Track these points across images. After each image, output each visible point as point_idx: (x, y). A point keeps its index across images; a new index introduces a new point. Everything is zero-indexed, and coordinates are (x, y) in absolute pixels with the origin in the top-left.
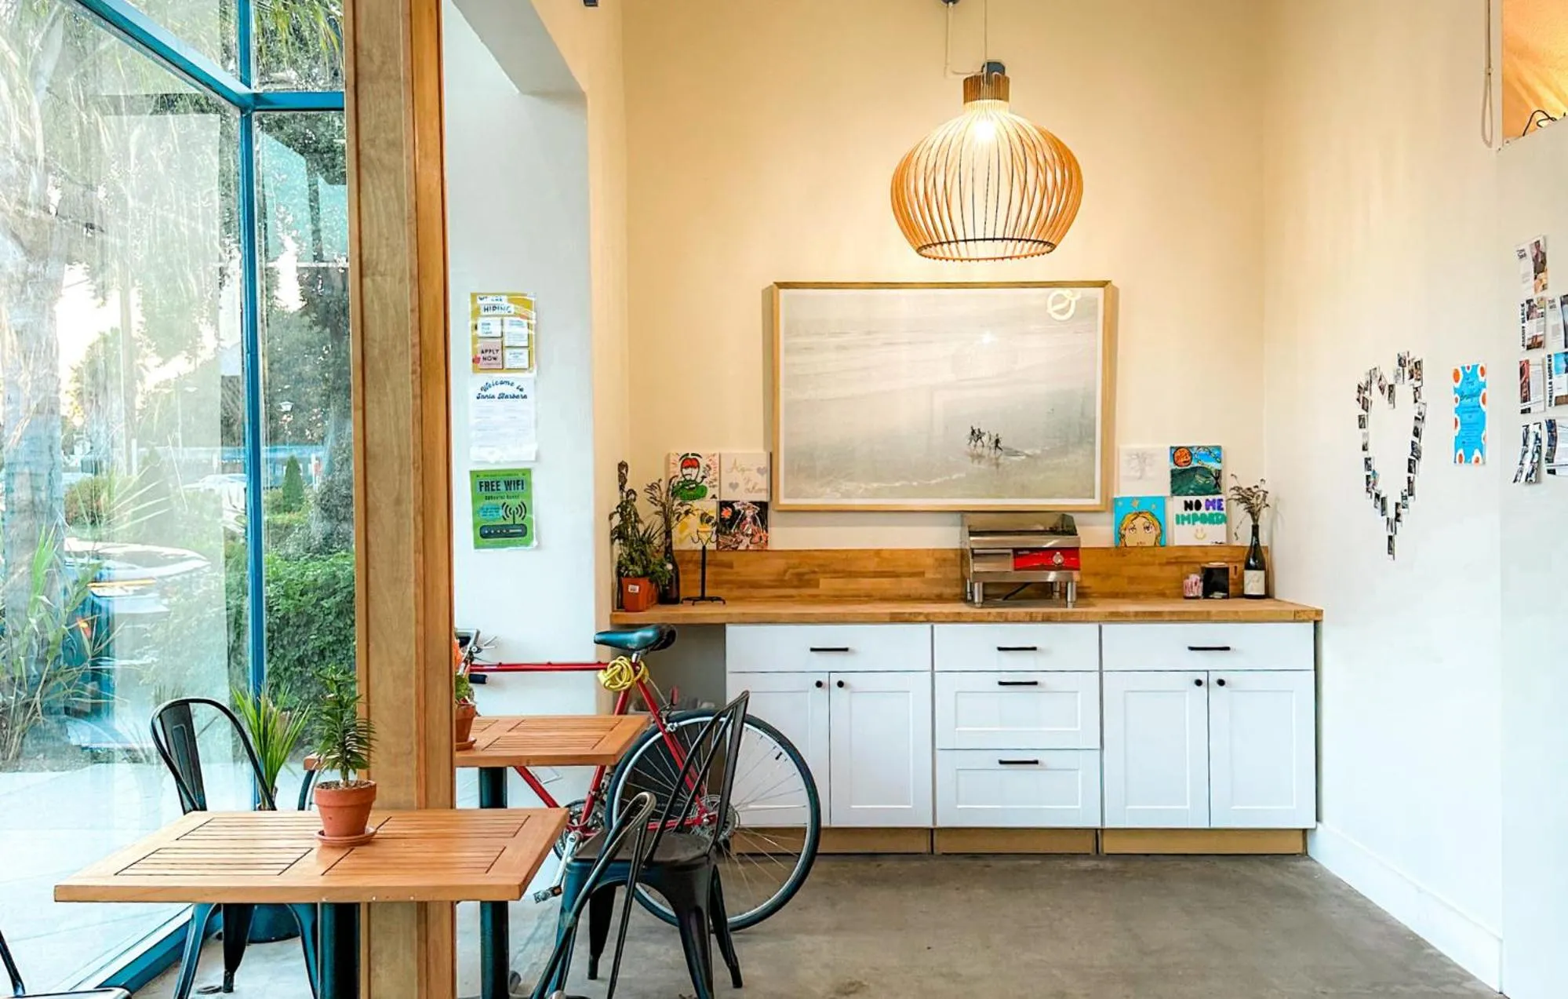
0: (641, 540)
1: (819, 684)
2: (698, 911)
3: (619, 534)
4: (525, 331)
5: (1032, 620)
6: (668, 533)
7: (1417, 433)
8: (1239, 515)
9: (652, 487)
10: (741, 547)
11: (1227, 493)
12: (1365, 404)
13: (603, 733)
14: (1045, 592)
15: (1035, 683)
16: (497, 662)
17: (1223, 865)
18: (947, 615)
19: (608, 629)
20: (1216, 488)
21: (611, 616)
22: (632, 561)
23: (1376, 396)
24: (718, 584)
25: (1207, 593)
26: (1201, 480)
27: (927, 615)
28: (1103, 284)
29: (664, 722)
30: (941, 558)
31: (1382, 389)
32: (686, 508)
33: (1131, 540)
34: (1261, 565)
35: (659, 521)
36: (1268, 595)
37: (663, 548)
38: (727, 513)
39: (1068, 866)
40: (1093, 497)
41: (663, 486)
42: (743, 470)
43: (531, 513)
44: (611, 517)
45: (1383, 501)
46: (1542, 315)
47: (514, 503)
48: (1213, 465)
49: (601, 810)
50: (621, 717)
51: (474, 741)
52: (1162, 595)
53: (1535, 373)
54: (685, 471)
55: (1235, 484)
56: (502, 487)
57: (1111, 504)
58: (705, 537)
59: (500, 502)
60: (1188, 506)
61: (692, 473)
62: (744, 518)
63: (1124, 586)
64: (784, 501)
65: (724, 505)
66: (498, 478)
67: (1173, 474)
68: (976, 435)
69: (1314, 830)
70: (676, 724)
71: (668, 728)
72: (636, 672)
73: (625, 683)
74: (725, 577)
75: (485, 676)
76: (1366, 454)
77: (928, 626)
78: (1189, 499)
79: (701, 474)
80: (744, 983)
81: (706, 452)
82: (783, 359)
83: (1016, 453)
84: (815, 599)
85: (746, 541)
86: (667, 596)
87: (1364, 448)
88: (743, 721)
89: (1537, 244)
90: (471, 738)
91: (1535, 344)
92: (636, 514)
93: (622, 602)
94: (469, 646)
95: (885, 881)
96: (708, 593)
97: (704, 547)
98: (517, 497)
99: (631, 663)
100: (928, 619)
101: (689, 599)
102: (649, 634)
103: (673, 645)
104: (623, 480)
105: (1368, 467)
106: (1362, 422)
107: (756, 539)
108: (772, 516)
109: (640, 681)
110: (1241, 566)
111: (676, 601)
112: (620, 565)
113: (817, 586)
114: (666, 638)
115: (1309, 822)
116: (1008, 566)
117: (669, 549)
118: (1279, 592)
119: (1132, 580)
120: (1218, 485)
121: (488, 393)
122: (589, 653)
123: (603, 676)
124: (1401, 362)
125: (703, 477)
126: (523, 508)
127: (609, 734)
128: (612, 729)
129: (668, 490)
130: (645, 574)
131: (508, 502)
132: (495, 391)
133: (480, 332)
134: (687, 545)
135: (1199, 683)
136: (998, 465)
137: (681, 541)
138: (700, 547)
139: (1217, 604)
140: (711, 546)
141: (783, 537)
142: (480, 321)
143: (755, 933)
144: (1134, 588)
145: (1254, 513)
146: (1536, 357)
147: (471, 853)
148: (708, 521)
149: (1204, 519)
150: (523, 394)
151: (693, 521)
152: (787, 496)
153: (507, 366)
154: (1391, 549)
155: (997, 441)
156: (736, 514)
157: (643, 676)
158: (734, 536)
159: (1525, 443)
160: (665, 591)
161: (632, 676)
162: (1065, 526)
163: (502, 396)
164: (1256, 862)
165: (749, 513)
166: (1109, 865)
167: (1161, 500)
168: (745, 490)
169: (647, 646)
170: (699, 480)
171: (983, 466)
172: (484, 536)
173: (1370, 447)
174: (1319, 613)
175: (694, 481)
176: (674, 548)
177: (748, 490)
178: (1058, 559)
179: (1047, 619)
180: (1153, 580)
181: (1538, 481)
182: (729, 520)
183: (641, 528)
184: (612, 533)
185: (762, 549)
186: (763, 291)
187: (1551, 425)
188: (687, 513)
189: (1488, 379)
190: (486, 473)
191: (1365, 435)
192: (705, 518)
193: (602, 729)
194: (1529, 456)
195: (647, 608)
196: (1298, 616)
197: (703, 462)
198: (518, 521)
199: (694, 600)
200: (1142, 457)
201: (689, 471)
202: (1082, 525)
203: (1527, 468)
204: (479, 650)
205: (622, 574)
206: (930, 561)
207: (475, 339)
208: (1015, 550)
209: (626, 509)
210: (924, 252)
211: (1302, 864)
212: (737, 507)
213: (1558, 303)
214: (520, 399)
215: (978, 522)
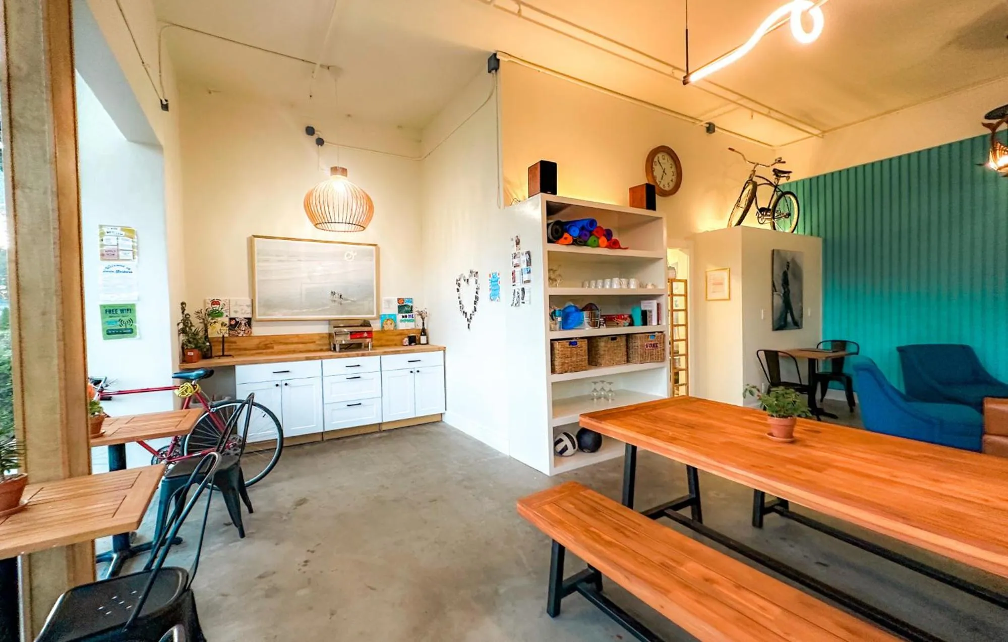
0: (193, 334)
1: (277, 385)
2: (234, 489)
3: (183, 331)
4: (131, 244)
5: (358, 355)
6: (206, 331)
7: (477, 293)
8: (419, 319)
9: (198, 312)
10: (240, 335)
11: (415, 312)
12: (459, 285)
13: (180, 419)
14: (358, 346)
15: (359, 377)
16: (118, 390)
17: (419, 428)
18: (326, 356)
19: (178, 371)
20: (411, 311)
21: (180, 366)
22: (190, 342)
23: (462, 282)
24: (230, 350)
25: (410, 344)
26: (407, 309)
27: (320, 356)
28: (375, 245)
29: (210, 408)
30: (321, 336)
31: (465, 280)
32: (214, 321)
33: (386, 328)
34: (425, 334)
35: (202, 326)
36: (427, 343)
37: (204, 337)
38: (233, 322)
39: (372, 437)
40: (373, 314)
41: (203, 312)
42: (241, 306)
43: (136, 323)
44: (178, 324)
45: (466, 313)
46: (519, 257)
47: (125, 319)
48: (410, 304)
49: (178, 449)
50: (188, 410)
51: (104, 433)
52: (396, 345)
53: (517, 274)
54: (213, 306)
55: (417, 309)
56: (119, 312)
57: (380, 317)
58: (224, 332)
59: (118, 318)
60: (403, 317)
61: (217, 307)
62: (241, 324)
63: (384, 342)
64: (258, 317)
65: (231, 319)
66: (116, 308)
67: (399, 307)
68: (333, 293)
69: (444, 413)
70: (215, 409)
71: (211, 411)
72: (195, 389)
73: (189, 393)
74: (231, 347)
75: (111, 397)
76: (459, 300)
77: (320, 361)
78: (403, 314)
79: (221, 307)
80: (254, 510)
81: (223, 299)
82: (256, 264)
83: (347, 300)
84: (272, 354)
85: (242, 333)
86: (206, 355)
87: (459, 298)
88: (252, 405)
89: (517, 236)
90: (102, 431)
91: (517, 266)
92: (191, 323)
93: (185, 359)
94: (101, 384)
95: (308, 454)
96: (226, 353)
97: (223, 336)
98: (127, 316)
99: (192, 385)
100: (320, 358)
101: (217, 356)
102: (201, 372)
103: (213, 376)
104: (183, 310)
105: (460, 303)
106: (458, 290)
107: (247, 332)
108: (253, 323)
109: (197, 392)
110: (419, 335)
111: (211, 357)
112: (183, 344)
113: (273, 348)
114: (209, 373)
115: (443, 411)
116: (348, 338)
117: (206, 337)
118: (430, 342)
119: (388, 340)
120: (412, 310)
121: (109, 270)
122: (170, 383)
123: (177, 392)
124: (471, 272)
125: (222, 309)
126: (131, 321)
127: (184, 420)
128: (185, 416)
129: (206, 314)
130: (196, 347)
131: (123, 319)
132: (115, 269)
133: (104, 242)
134: (215, 335)
135: (411, 372)
136: (341, 304)
137: (212, 333)
138: (221, 336)
139: (414, 347)
140: (226, 335)
141: (258, 331)
142: (104, 238)
143: (257, 486)
144: (389, 343)
145: (423, 319)
146: (518, 270)
147: (103, 505)
148: (225, 326)
149: (408, 321)
150: (130, 271)
151: (218, 326)
152: (259, 315)
153: (121, 258)
154: (469, 327)
155: (341, 296)
156: (237, 323)
157: (198, 390)
158: (236, 331)
159: (514, 294)
160: (206, 354)
161: (193, 389)
162: (366, 323)
163: (118, 272)
164: (428, 426)
165: (243, 322)
166: (384, 434)
167: (395, 315)
168: (242, 314)
169: (200, 377)
170: (220, 309)
171: (336, 304)
172: (108, 334)
173: (461, 297)
174: (445, 348)
175: (218, 310)
176: (209, 336)
177: (242, 313)
178: (365, 335)
179: (363, 355)
180: (393, 340)
181: (519, 306)
182: (234, 325)
183: (193, 329)
184: (179, 331)
185: (250, 336)
186: (247, 238)
187: (523, 290)
188: (215, 322)
189: (501, 276)
190: (110, 306)
191: (460, 294)
192: (223, 324)
193: (180, 417)
194: (515, 299)
195: (197, 361)
196: (439, 349)
197: (221, 303)
198: (128, 327)
199: (219, 357)
200: (389, 302)
201: (215, 306)
202: (373, 323)
203: (515, 302)
204: (107, 386)
205: (184, 349)
206: (318, 337)
207: (102, 246)
208: (351, 332)
209: (186, 321)
210: (318, 226)
211: (441, 424)
212: (237, 320)
213: (525, 254)
214: (128, 274)
215: (336, 323)
